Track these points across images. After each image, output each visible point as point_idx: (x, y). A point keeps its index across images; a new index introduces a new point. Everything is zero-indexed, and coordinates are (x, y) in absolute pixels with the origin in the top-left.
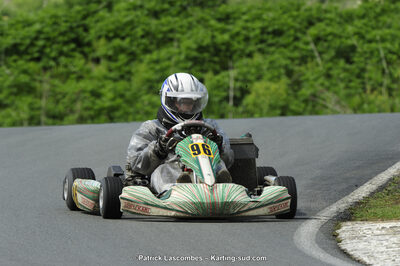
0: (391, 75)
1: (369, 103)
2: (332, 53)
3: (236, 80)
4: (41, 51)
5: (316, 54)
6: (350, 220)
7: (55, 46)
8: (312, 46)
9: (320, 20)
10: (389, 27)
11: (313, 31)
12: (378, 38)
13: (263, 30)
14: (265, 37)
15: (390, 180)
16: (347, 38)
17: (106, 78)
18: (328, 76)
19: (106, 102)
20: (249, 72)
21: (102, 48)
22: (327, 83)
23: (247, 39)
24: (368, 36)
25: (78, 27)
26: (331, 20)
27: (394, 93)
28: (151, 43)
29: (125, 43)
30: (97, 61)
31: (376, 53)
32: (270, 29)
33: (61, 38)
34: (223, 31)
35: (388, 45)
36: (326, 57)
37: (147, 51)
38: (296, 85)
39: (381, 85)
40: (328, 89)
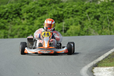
0: (110, 24)
1: (104, 32)
2: (93, 17)
3: (65, 25)
4: (8, 16)
5: (88, 17)
6: (97, 67)
7: (11, 15)
8: (87, 15)
9: (89, 7)
10: (110, 9)
11: (87, 11)
12: (106, 13)
13: (73, 11)
14: (74, 12)
15: (109, 55)
16: (98, 13)
17: (26, 24)
18: (92, 24)
19: (26, 31)
20: (68, 23)
21: (25, 16)
22: (92, 26)
23: (68, 13)
24: (104, 12)
25: (18, 9)
26: (93, 7)
27: (111, 29)
28: (40, 14)
29: (32, 14)
30: (24, 19)
31: (106, 17)
32: (75, 10)
33: (13, 13)
34: (61, 11)
35: (110, 15)
36: (91, 18)
37: (38, 16)
38: (82, 27)
39: (107, 27)
40: (92, 28)
